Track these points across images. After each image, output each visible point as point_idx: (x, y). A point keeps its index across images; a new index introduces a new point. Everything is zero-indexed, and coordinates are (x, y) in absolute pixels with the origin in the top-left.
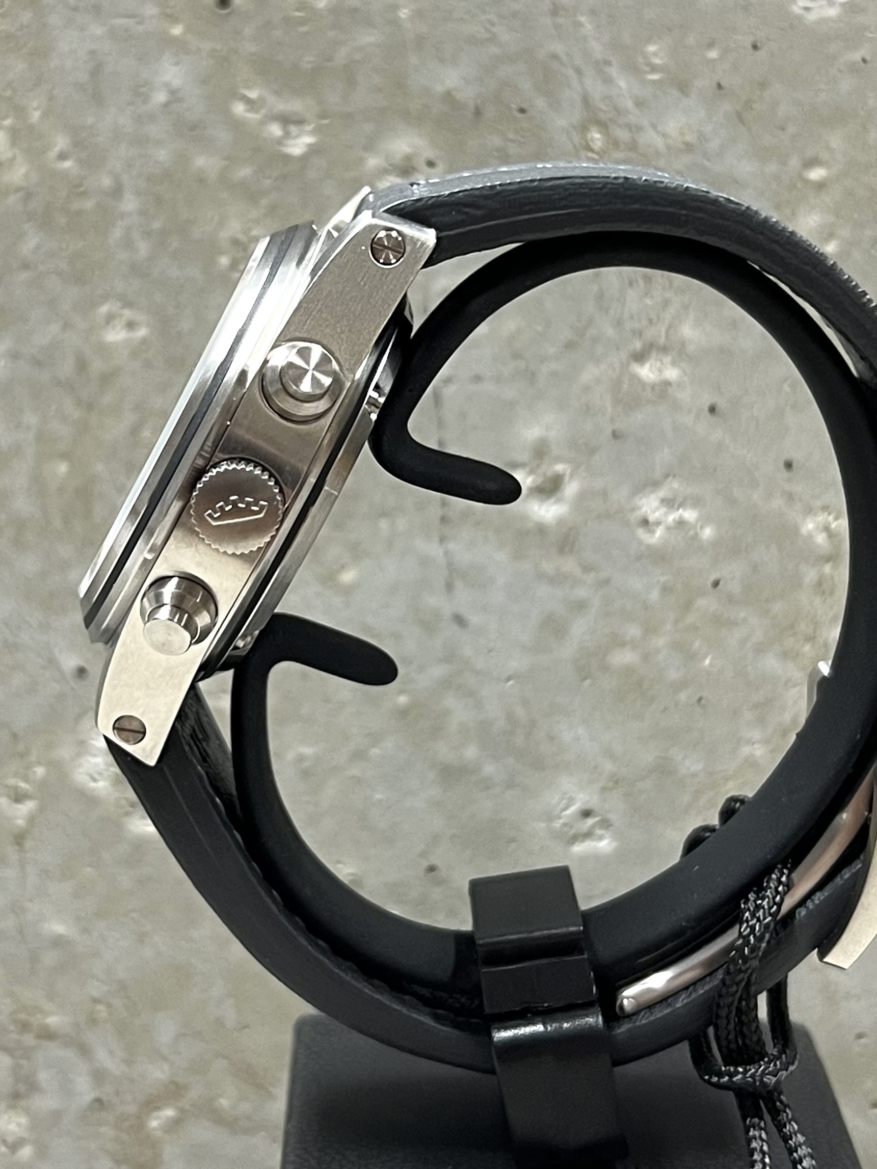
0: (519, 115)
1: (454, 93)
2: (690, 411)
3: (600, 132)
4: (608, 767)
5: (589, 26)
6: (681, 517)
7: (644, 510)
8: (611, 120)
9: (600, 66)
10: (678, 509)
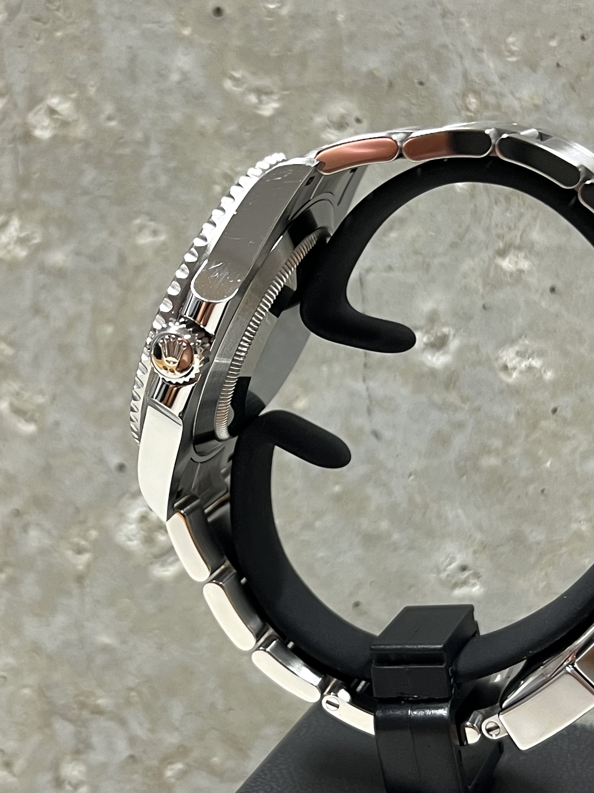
0: (420, 87)
1: (375, 72)
2: (537, 291)
3: (476, 98)
4: (479, 536)
5: (467, 25)
6: (530, 364)
7: (504, 359)
8: (483, 89)
9: (476, 52)
10: (528, 359)
